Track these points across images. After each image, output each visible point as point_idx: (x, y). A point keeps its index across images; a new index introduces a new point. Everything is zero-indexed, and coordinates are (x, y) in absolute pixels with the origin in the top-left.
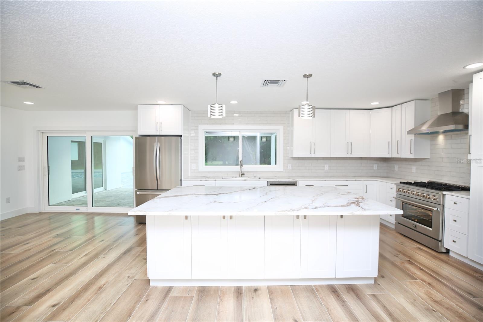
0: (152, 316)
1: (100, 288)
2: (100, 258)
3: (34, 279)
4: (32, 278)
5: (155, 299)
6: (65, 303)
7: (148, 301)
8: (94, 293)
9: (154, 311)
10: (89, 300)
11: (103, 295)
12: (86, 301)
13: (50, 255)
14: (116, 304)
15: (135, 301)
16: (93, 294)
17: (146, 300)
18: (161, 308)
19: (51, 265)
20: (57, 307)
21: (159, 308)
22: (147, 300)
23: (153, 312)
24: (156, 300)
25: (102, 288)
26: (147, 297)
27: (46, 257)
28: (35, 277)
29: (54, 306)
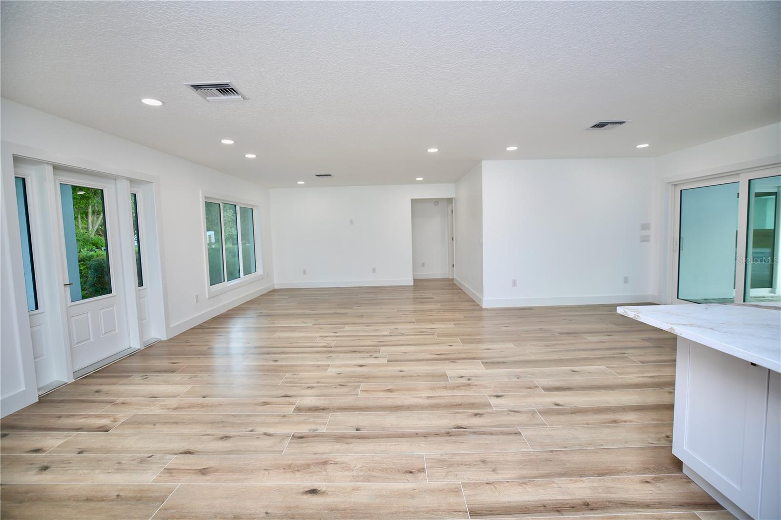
0: (623, 502)
1: (615, 421)
2: (664, 390)
3: (574, 371)
4: (574, 370)
5: (661, 492)
6: (566, 409)
7: (647, 485)
8: (601, 421)
9: (635, 501)
10: (588, 424)
11: (607, 431)
12: (585, 422)
13: (614, 357)
14: (606, 450)
15: (631, 469)
16: (599, 421)
17: (645, 480)
18: (651, 509)
19: (603, 367)
20: (557, 407)
21: (648, 506)
22: (647, 482)
23: (632, 500)
24: (661, 494)
25: (618, 423)
26: (652, 479)
27: (608, 357)
28: (576, 370)
29: (557, 405)
